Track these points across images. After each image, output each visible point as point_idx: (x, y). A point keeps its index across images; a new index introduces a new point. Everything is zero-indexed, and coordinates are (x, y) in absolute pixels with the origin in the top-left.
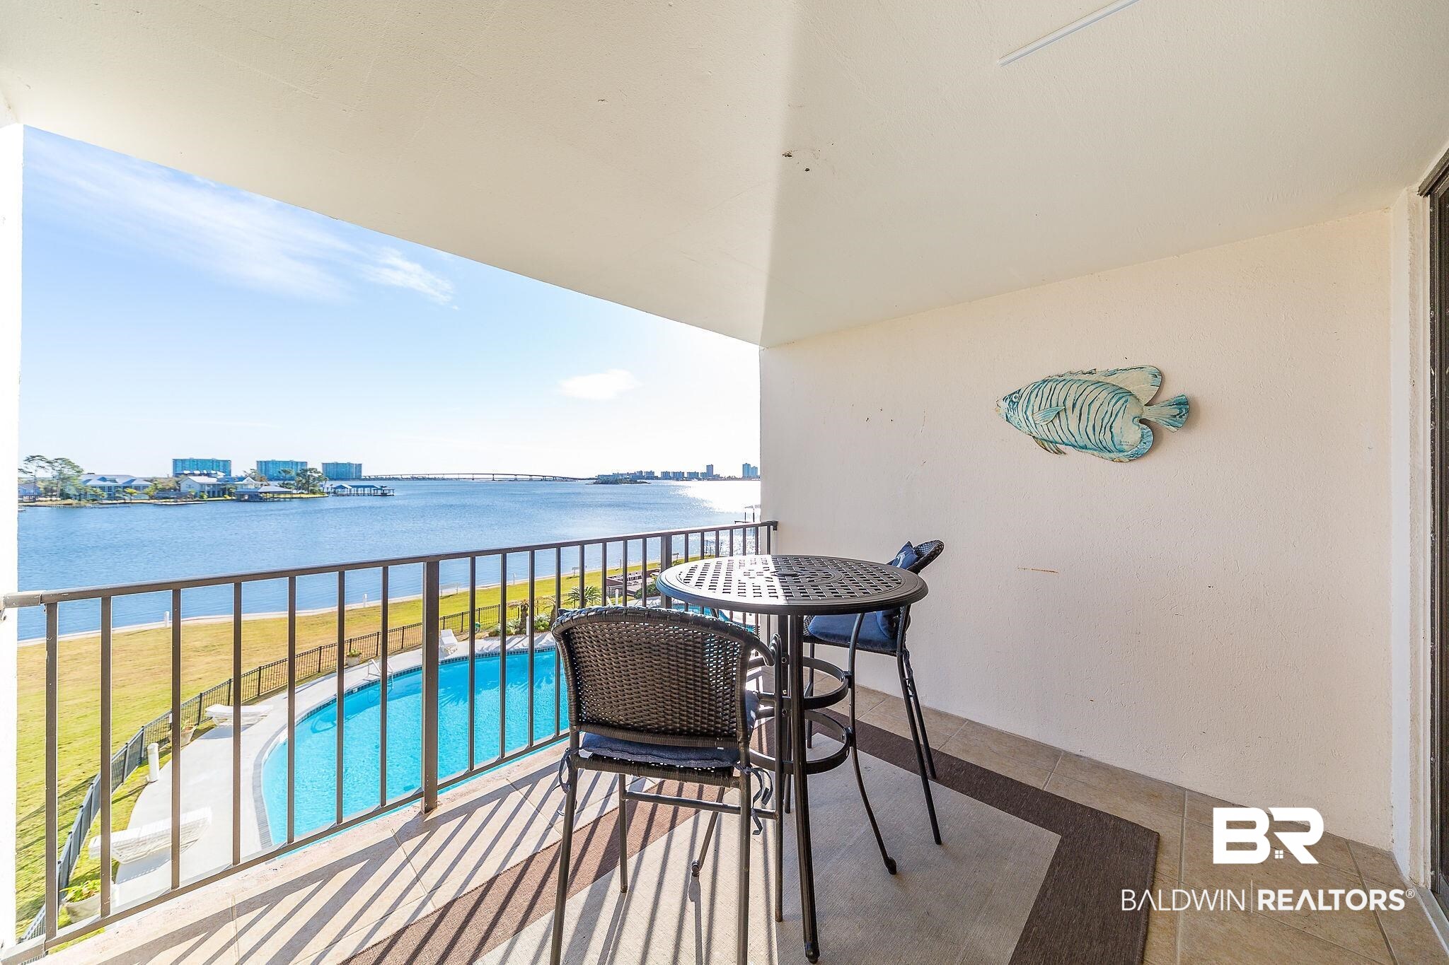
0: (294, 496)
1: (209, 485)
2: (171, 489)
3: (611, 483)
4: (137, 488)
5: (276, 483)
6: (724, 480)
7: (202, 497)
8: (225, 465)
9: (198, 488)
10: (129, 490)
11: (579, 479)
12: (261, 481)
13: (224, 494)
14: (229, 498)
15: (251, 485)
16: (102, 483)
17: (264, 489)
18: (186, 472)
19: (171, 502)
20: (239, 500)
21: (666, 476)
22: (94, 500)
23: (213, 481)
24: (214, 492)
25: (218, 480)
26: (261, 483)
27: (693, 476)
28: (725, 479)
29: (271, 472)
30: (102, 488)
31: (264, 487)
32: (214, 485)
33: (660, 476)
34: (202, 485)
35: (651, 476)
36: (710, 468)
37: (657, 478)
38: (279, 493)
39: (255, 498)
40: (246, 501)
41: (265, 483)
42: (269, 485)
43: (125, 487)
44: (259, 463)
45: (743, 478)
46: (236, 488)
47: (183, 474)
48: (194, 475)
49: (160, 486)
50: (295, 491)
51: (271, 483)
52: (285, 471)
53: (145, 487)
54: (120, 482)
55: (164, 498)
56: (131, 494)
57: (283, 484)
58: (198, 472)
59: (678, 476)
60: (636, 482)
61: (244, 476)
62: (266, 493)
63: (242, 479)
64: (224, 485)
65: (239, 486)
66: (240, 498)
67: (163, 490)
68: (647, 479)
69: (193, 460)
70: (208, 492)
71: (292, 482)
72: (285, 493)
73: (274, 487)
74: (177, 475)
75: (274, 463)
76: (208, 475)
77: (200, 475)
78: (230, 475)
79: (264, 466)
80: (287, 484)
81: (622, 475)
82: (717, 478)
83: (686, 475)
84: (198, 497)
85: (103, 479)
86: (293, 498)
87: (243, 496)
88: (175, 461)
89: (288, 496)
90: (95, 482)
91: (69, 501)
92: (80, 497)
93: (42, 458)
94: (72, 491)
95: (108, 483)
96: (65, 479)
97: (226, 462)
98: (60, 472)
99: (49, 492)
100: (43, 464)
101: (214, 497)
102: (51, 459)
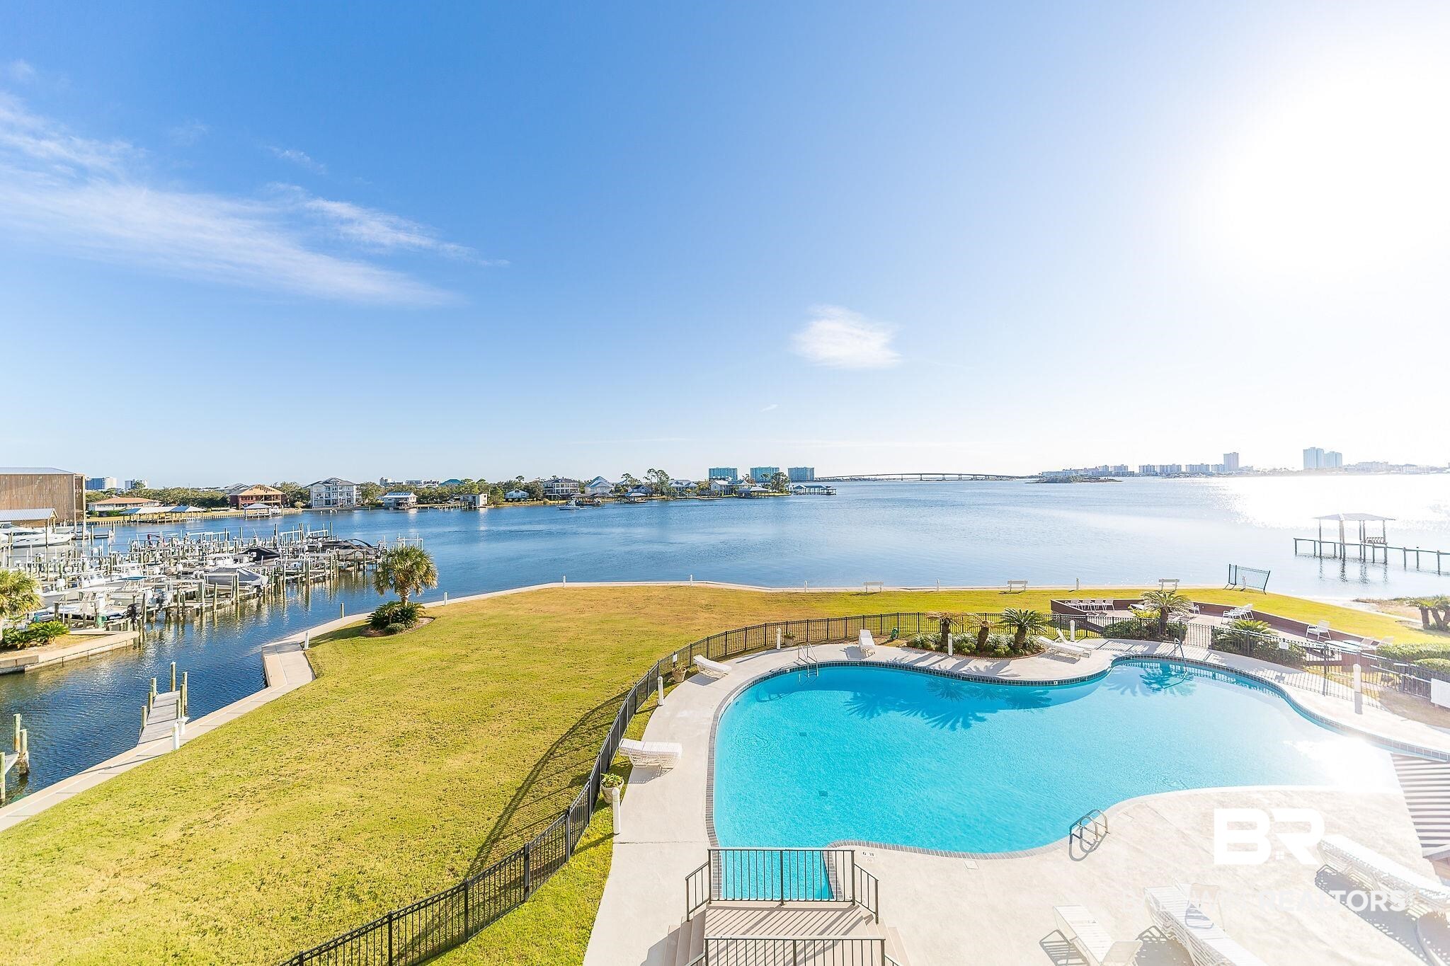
0: (771, 494)
1: (725, 486)
2: (707, 489)
3: (1061, 481)
4: (691, 488)
5: (760, 485)
6: (1262, 475)
7: (721, 495)
8: (733, 472)
9: (719, 488)
10: (688, 490)
11: (1018, 477)
12: (751, 483)
13: (732, 492)
14: (735, 495)
15: (745, 486)
16: (677, 485)
17: (753, 489)
18: (714, 477)
19: (707, 497)
20: (740, 497)
21: (1148, 471)
22: (674, 496)
23: (726, 483)
24: (727, 491)
25: (729, 482)
27: (1199, 471)
28: (1264, 474)
29: (757, 476)
30: (677, 488)
31: (753, 487)
32: (727, 486)
33: (1137, 471)
34: (721, 486)
35: (1122, 472)
36: (1232, 458)
37: (1132, 474)
38: (762, 492)
39: (749, 495)
40: (744, 497)
41: (753, 484)
42: (755, 486)
43: (686, 488)
44: (751, 470)
45: (1307, 470)
46: (738, 488)
47: (712, 479)
48: (718, 479)
49: (701, 487)
50: (771, 491)
51: (756, 484)
52: (765, 475)
53: (695, 487)
54: (684, 484)
55: (704, 495)
56: (689, 492)
57: (764, 485)
58: (719, 477)
59: (1170, 472)
60: (1098, 480)
61: (743, 479)
62: (754, 492)
63: (741, 482)
64: (732, 486)
65: (740, 487)
67: (702, 489)
68: (1117, 475)
69: (718, 469)
70: (725, 491)
71: (770, 484)
72: (765, 492)
73: (759, 488)
74: (710, 479)
75: (760, 469)
76: (724, 479)
77: (720, 479)
78: (737, 479)
79: (753, 472)
80: (766, 485)
81: (1076, 471)
82: (1248, 472)
83: (1184, 470)
84: (719, 495)
85: (677, 483)
86: (770, 496)
87: (741, 494)
88: (709, 470)
89: (767, 494)
90: (673, 485)
91: (664, 496)
92: (669, 494)
93: (654, 471)
94: (665, 491)
95: (679, 485)
96: (663, 483)
97: (735, 470)
98: (660, 478)
99: (656, 490)
100: (654, 474)
101: (727, 494)
102: (657, 471)
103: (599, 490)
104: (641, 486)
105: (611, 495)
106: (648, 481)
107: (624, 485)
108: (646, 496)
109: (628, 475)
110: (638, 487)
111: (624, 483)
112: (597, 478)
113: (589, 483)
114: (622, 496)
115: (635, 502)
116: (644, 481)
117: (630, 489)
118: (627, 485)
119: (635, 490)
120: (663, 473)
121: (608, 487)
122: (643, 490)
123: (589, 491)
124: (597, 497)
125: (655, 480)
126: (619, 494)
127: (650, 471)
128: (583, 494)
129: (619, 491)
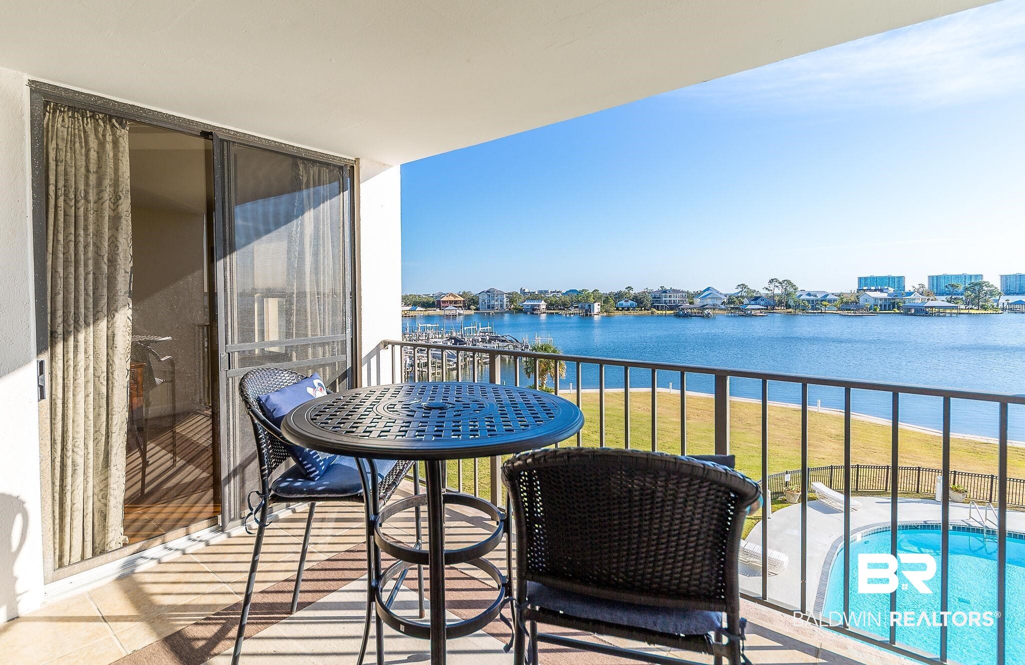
0: (962, 311)
1: (881, 299)
2: (853, 302)
4: (830, 301)
5: (944, 298)
7: (875, 310)
8: (899, 281)
9: (872, 302)
10: (824, 303)
12: (928, 295)
13: (894, 307)
14: (897, 311)
15: (918, 300)
16: (808, 297)
17: (930, 303)
18: (865, 288)
19: (851, 313)
20: (906, 314)
22: (803, 310)
23: (884, 295)
24: (885, 306)
25: (889, 295)
26: (927, 298)
29: (943, 287)
30: (808, 301)
31: (930, 301)
32: (885, 299)
34: (876, 299)
38: (946, 308)
39: (922, 312)
40: (912, 315)
41: (931, 298)
42: (935, 299)
43: (822, 301)
44: (931, 278)
46: (904, 302)
47: (863, 290)
48: (871, 290)
49: (845, 300)
50: (963, 307)
51: (937, 297)
52: (952, 286)
53: (835, 300)
54: (819, 296)
55: (847, 310)
56: (825, 306)
57: (951, 298)
58: (873, 288)
61: (912, 290)
62: (932, 307)
63: (910, 294)
64: (894, 299)
65: (907, 301)
66: (907, 312)
67: (847, 303)
69: (874, 278)
70: (881, 306)
71: (961, 297)
72: (952, 308)
73: (941, 301)
74: (859, 290)
75: (945, 277)
76: (881, 291)
77: (875, 290)
78: (904, 291)
79: (935, 280)
80: (955, 299)
84: (872, 310)
85: (809, 294)
86: (960, 314)
87: (910, 309)
88: (860, 279)
89: (954, 311)
90: (804, 297)
91: (790, 310)
92: (797, 307)
93: (777, 280)
94: (792, 303)
95: (812, 298)
96: (788, 295)
97: (901, 279)
98: (786, 289)
99: (780, 303)
100: (777, 284)
101: (885, 310)
102: (781, 281)
103: (709, 301)
104: (760, 297)
105: (723, 307)
106: (770, 292)
107: (738, 297)
108: (767, 310)
109: (743, 286)
110: (756, 298)
111: (739, 295)
112: (708, 289)
113: (697, 294)
114: (737, 308)
115: (751, 316)
116: (763, 292)
117: (746, 301)
118: (742, 297)
119: (753, 302)
120: (789, 282)
121: (720, 298)
122: (762, 303)
123: (698, 301)
124: (707, 308)
125: (778, 291)
126: (732, 306)
127: (771, 281)
128: (692, 306)
129: (733, 303)
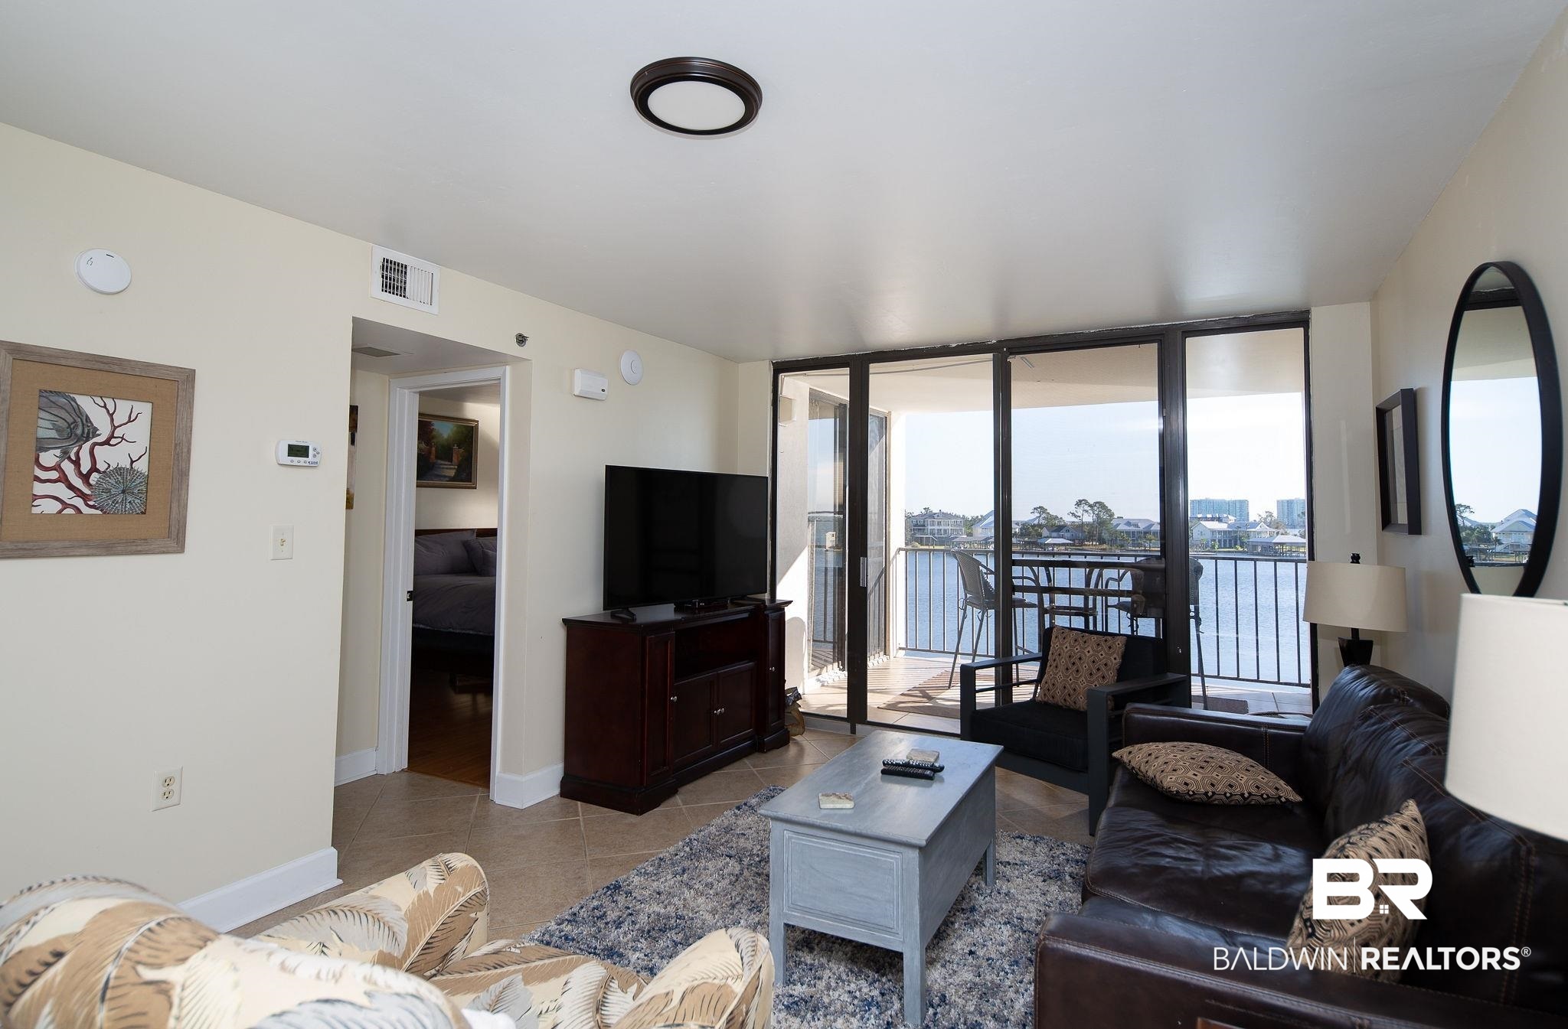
1: (1220, 532)
5: (1296, 531)
7: (1213, 547)
8: (1241, 507)
9: (1208, 536)
10: (1148, 536)
12: (1277, 528)
13: (1236, 544)
14: (1240, 549)
15: (1263, 534)
16: (1127, 528)
17: (1279, 539)
18: (1199, 516)
22: (1122, 546)
23: (1223, 526)
24: (1225, 541)
25: (1229, 526)
26: (1276, 531)
29: (1295, 516)
30: (1128, 533)
31: (1279, 536)
32: (1225, 532)
34: (1213, 532)
39: (1269, 551)
40: (1257, 554)
41: (1281, 531)
42: (1286, 533)
43: (1146, 533)
44: (1280, 503)
46: (1249, 537)
47: (1196, 518)
48: (1206, 519)
51: (1289, 531)
54: (1142, 527)
56: (1150, 541)
58: (1209, 516)
61: (1257, 520)
62: (1279, 546)
63: (1255, 525)
64: (1236, 532)
65: (1252, 535)
66: (1252, 550)
69: (1209, 502)
70: (1220, 541)
73: (1293, 536)
76: (1219, 520)
77: (1212, 519)
78: (1248, 520)
79: (1285, 507)
84: (1209, 547)
85: (1128, 523)
87: (1256, 547)
90: (1123, 527)
91: (1104, 546)
92: (1113, 541)
93: (1086, 502)
94: (1105, 536)
95: (1132, 528)
96: (1102, 523)
97: (1244, 504)
98: (1098, 516)
99: (1090, 538)
100: (1087, 508)
101: (1225, 547)
102: (1092, 502)
104: (1063, 526)
106: (1078, 519)
107: (1035, 526)
108: (1074, 545)
109: (1041, 510)
110: (1059, 528)
111: (1036, 522)
113: (978, 521)
114: (1033, 543)
116: (1068, 519)
117: (1045, 532)
118: (1041, 526)
119: (1054, 534)
120: (1101, 505)
122: (1066, 535)
123: (978, 532)
125: (1088, 518)
126: (1026, 539)
127: (1079, 503)
128: (970, 539)
129: (1028, 535)
